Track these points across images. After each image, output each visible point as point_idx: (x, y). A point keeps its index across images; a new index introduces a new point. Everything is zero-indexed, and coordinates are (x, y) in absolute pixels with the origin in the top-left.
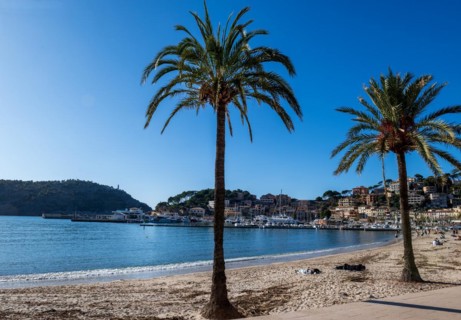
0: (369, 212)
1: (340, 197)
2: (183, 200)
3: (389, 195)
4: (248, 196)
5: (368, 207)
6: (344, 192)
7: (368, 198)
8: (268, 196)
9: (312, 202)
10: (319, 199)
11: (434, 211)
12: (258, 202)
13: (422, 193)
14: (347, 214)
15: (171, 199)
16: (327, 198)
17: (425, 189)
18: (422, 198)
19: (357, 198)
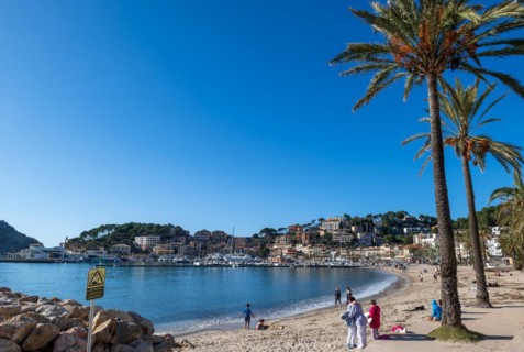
0: (306, 250)
1: (277, 235)
2: (100, 235)
3: (322, 233)
4: (180, 232)
5: (305, 245)
6: (280, 229)
7: (303, 236)
8: (204, 232)
9: (248, 239)
10: (256, 236)
11: (361, 249)
12: (193, 239)
13: (351, 232)
14: (285, 251)
15: (84, 234)
16: (264, 235)
17: (353, 228)
18: (351, 237)
19: (293, 235)
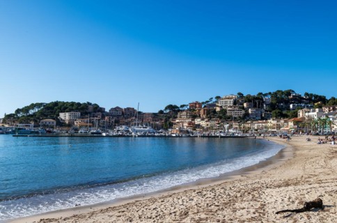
0: (203, 123)
1: (179, 111)
2: (31, 112)
3: (218, 109)
4: (97, 109)
5: (203, 119)
6: (182, 106)
7: (202, 112)
8: (117, 109)
9: (155, 114)
10: (161, 112)
11: (252, 122)
12: (108, 114)
13: (243, 108)
14: (186, 124)
15: (18, 111)
16: (168, 111)
17: (245, 105)
18: (243, 112)
19: (193, 111)
